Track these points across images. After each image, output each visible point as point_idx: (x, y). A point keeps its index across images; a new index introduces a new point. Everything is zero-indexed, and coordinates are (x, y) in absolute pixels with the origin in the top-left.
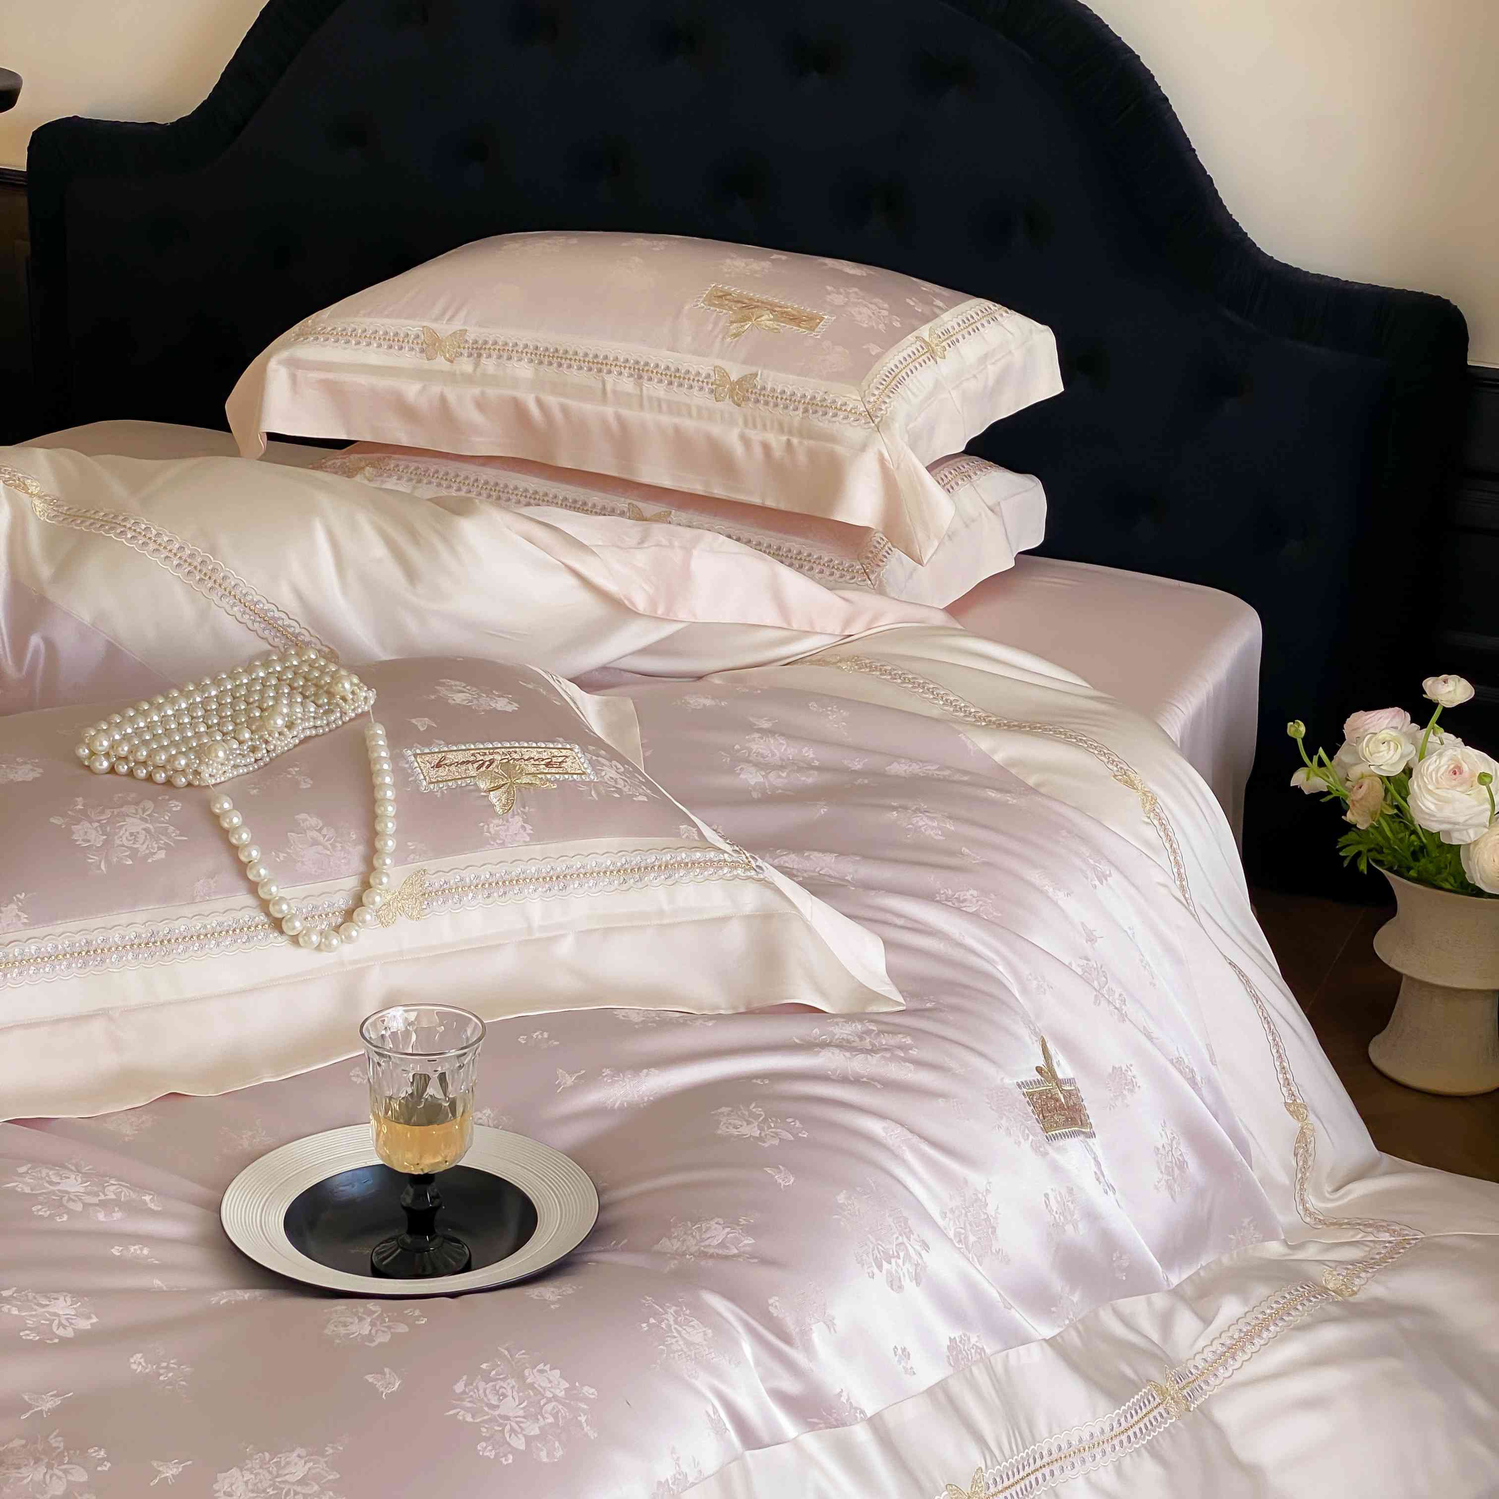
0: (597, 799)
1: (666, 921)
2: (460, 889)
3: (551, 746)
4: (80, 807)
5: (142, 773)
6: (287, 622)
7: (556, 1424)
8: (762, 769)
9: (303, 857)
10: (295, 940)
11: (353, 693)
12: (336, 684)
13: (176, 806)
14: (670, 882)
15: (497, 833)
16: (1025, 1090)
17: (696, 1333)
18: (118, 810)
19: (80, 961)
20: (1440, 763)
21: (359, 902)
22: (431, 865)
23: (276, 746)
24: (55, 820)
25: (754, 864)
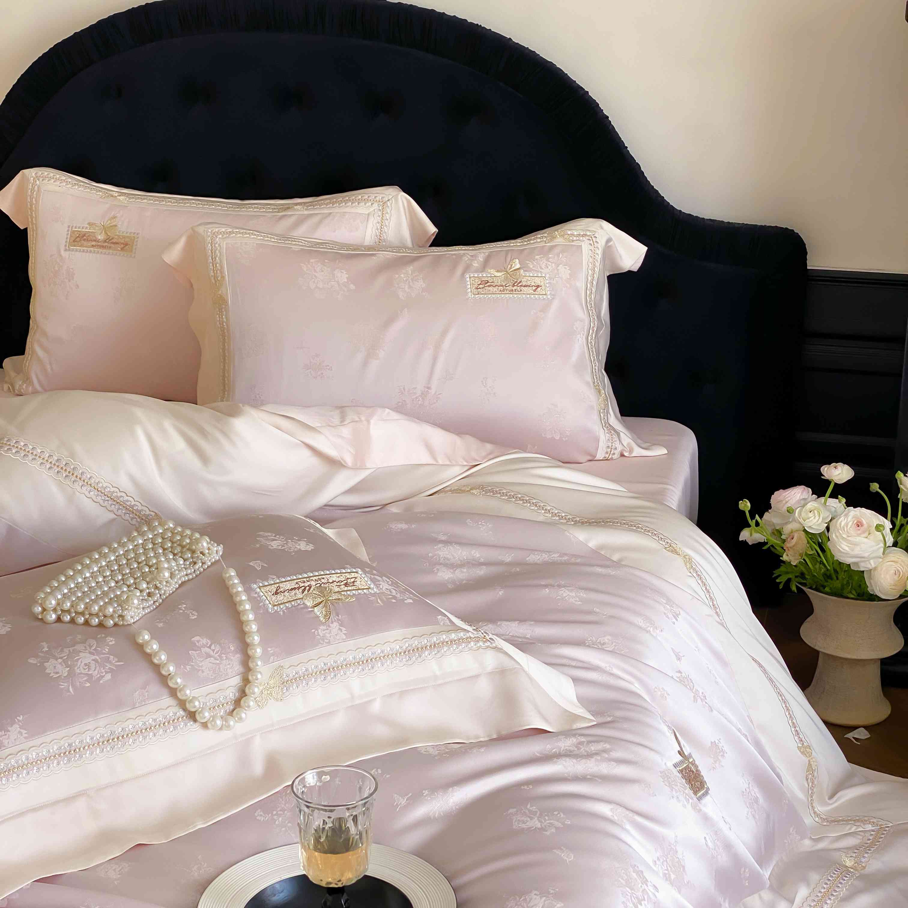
0: (382, 604)
1: (440, 682)
2: (306, 677)
3: (344, 571)
4: (46, 649)
5: (81, 620)
6: (126, 498)
8: (450, 568)
9: (202, 667)
10: (205, 725)
11: (209, 549)
12: (196, 544)
13: (112, 641)
14: (439, 655)
15: (324, 636)
16: (678, 769)
18: (73, 648)
19: (66, 759)
20: (847, 520)
21: (243, 693)
22: (286, 662)
23: (165, 591)
24: (32, 661)
25: (488, 638)
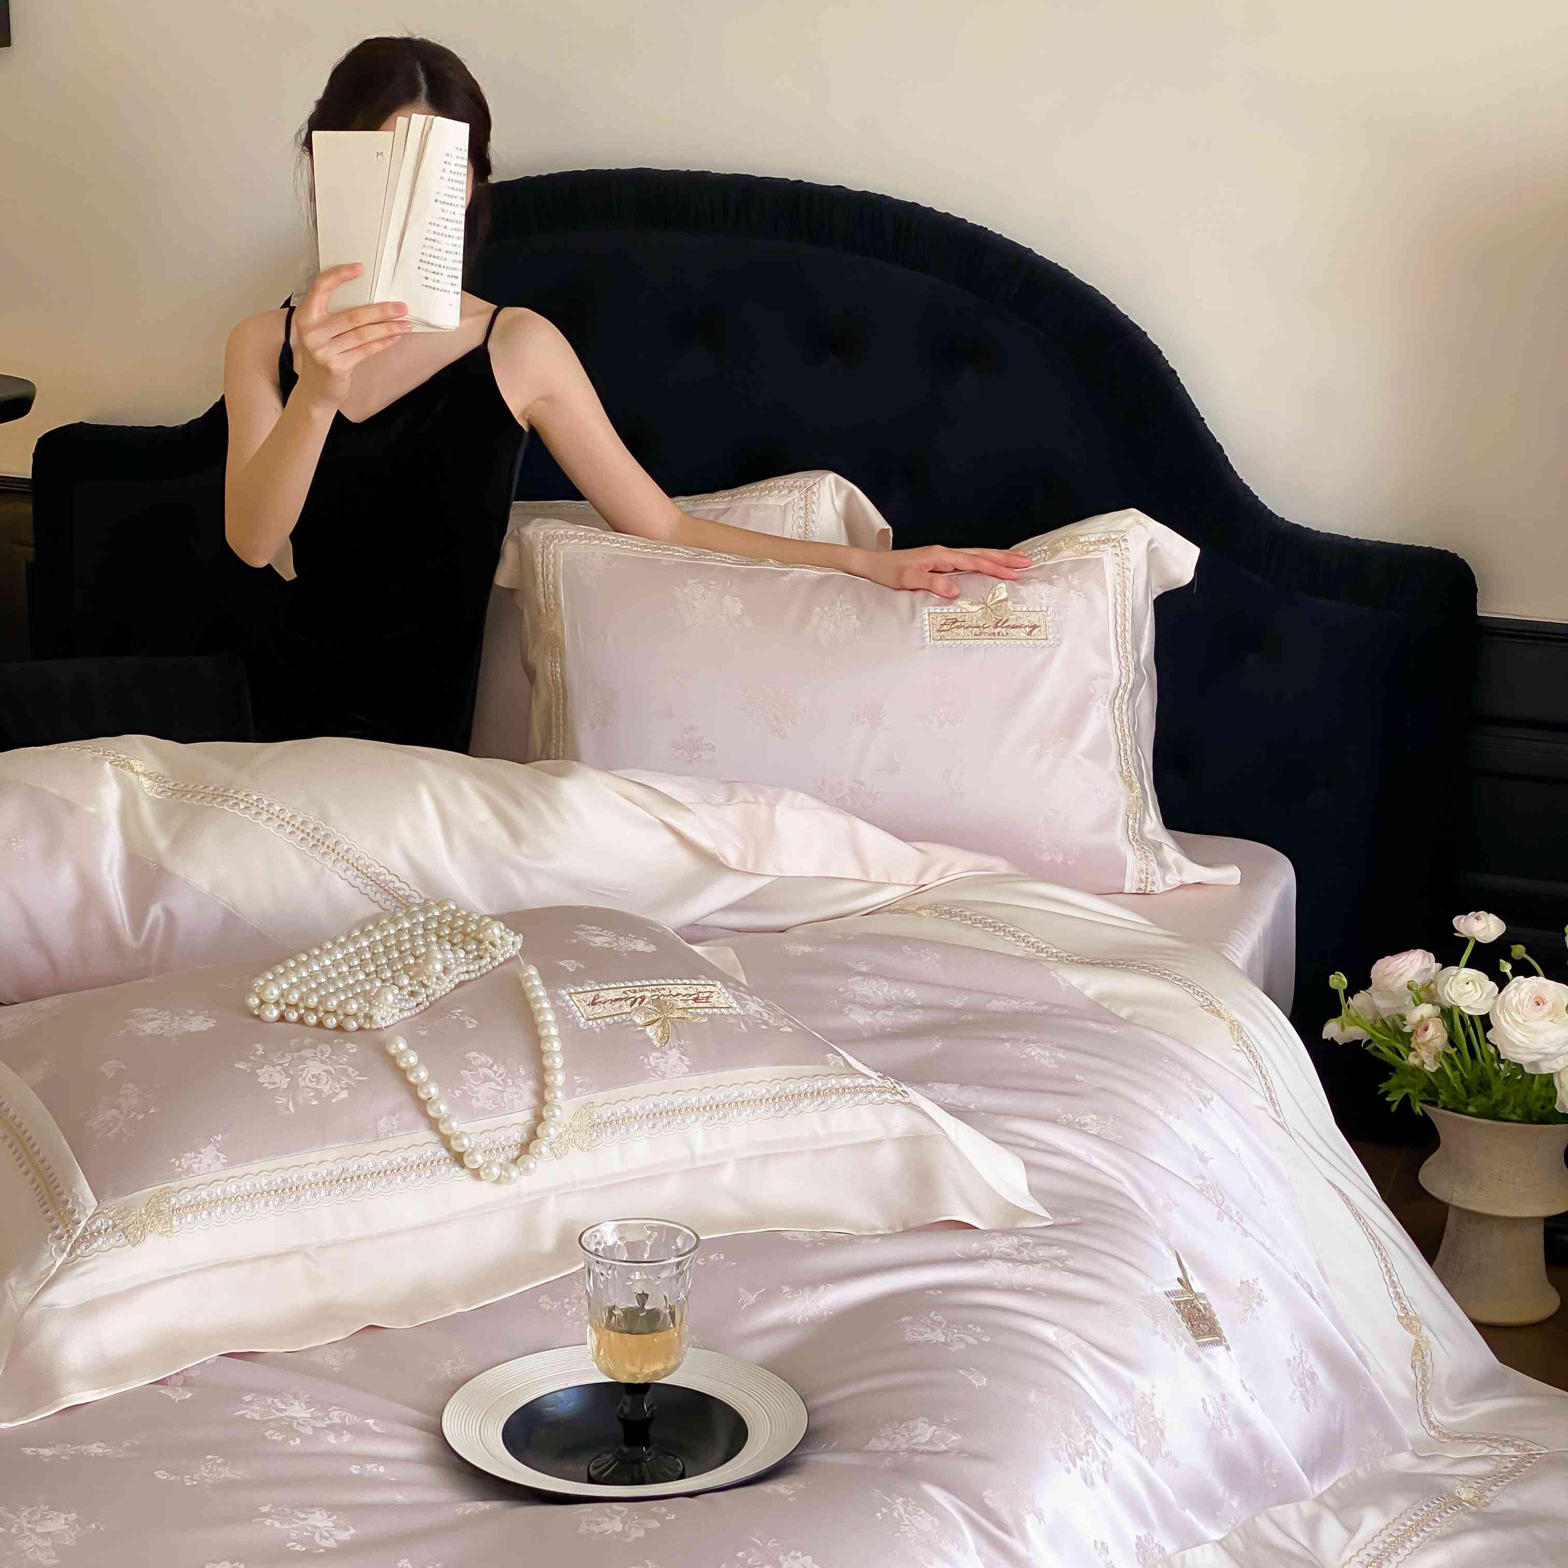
0: (746, 1030)
1: (822, 1145)
2: (626, 1120)
3: (695, 982)
4: (260, 1052)
5: (312, 1019)
6: (398, 885)
8: (869, 1009)
9: (477, 1093)
10: (476, 1174)
11: (502, 938)
12: (483, 931)
13: (352, 1048)
14: (822, 1107)
15: (657, 1065)
16: (1173, 1299)
17: (925, 1522)
18: (298, 1054)
19: (277, 1199)
21: (533, 1135)
22: (600, 1097)
23: (434, 991)
24: (240, 1066)
25: (899, 1089)
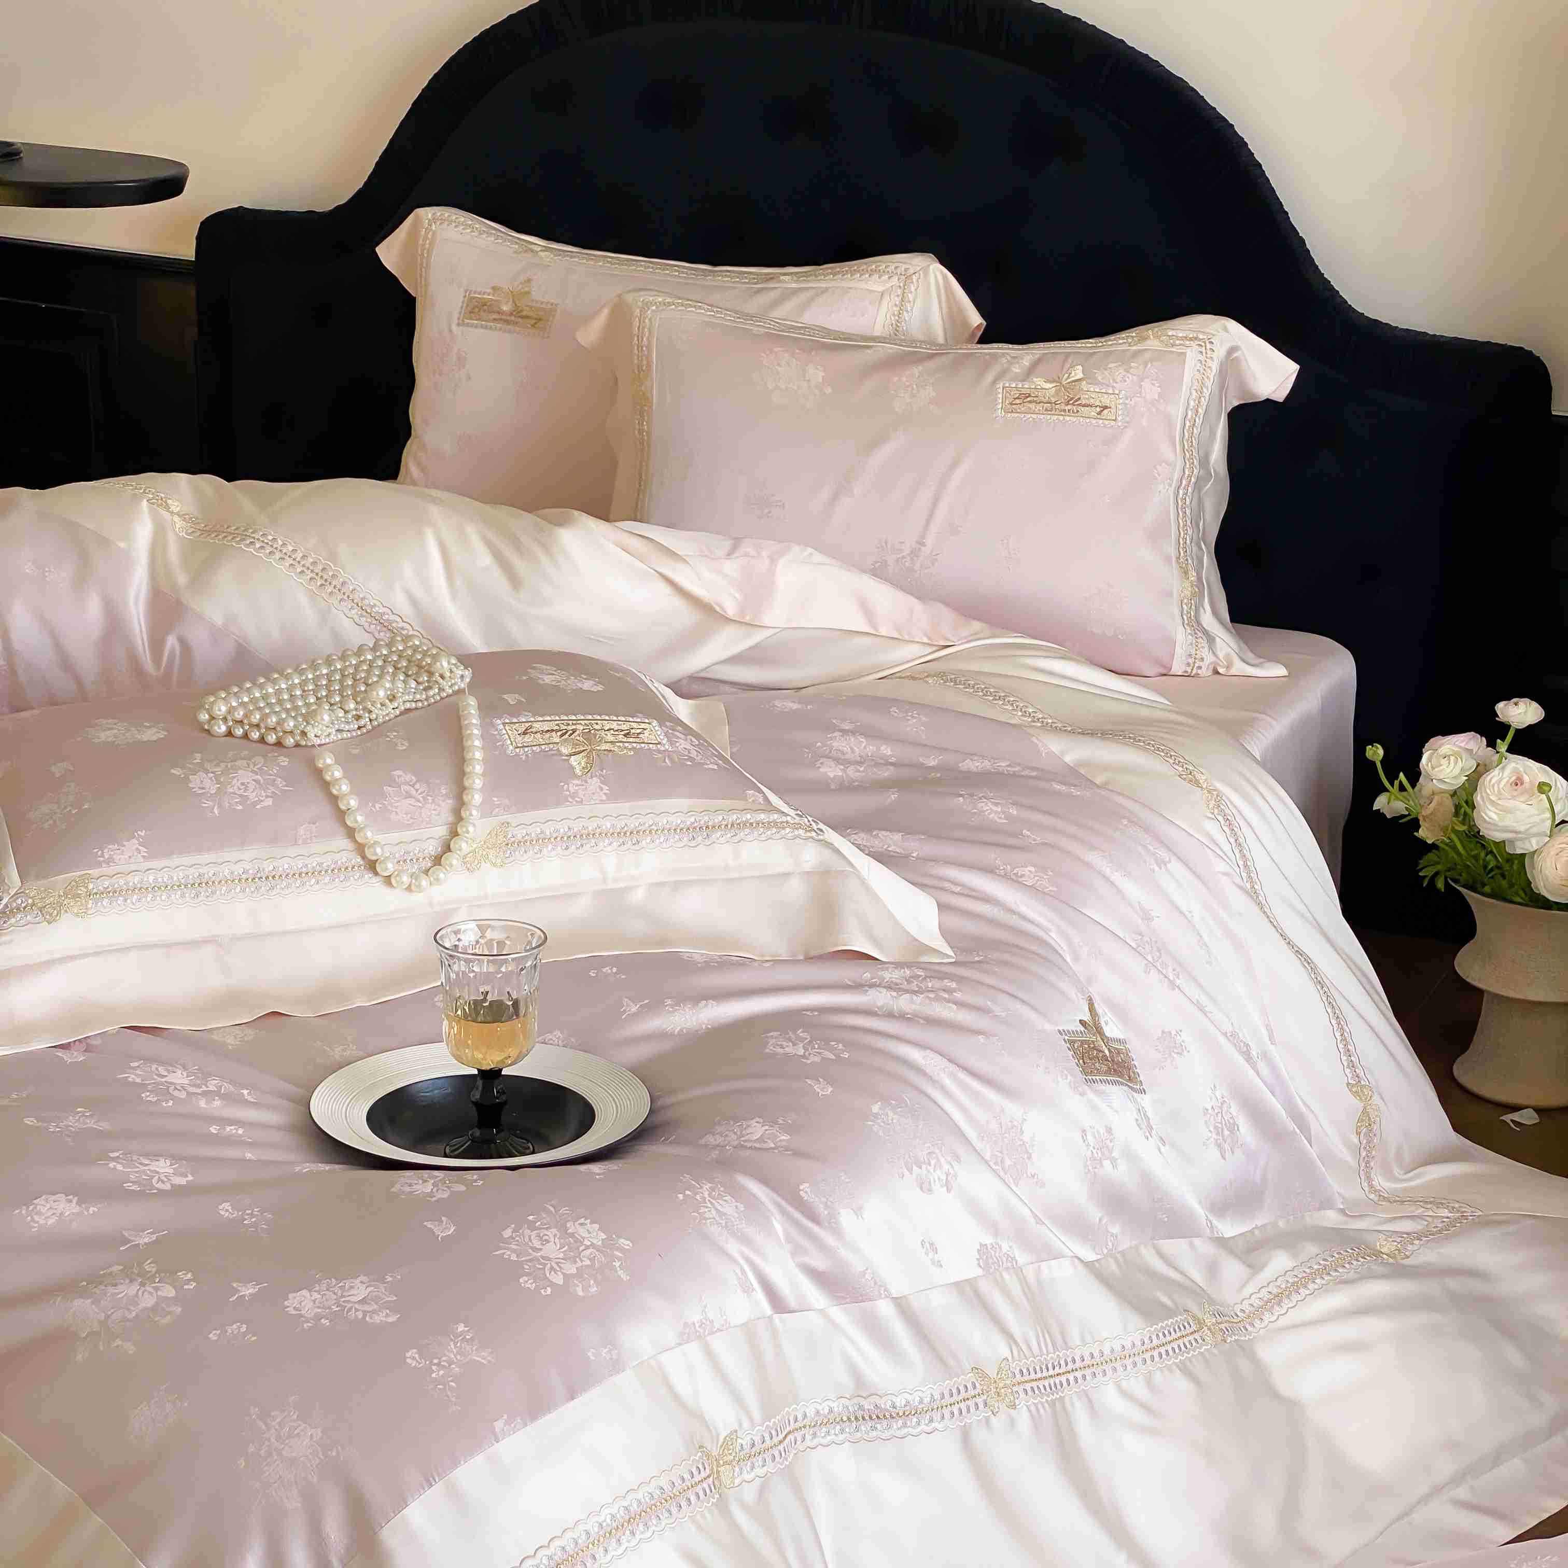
0: (670, 765)
1: (733, 875)
2: (541, 841)
3: (631, 719)
4: (198, 760)
5: (255, 735)
6: (401, 624)
7: (591, 1266)
8: (841, 764)
9: (396, 808)
10: (388, 880)
11: (451, 672)
12: (435, 664)
13: (284, 761)
14: (736, 839)
15: (576, 792)
16: (1066, 1037)
17: (729, 1207)
18: (232, 764)
19: (193, 892)
20: (1502, 776)
22: (514, 819)
23: (378, 716)
24: (175, 771)
25: (815, 827)
